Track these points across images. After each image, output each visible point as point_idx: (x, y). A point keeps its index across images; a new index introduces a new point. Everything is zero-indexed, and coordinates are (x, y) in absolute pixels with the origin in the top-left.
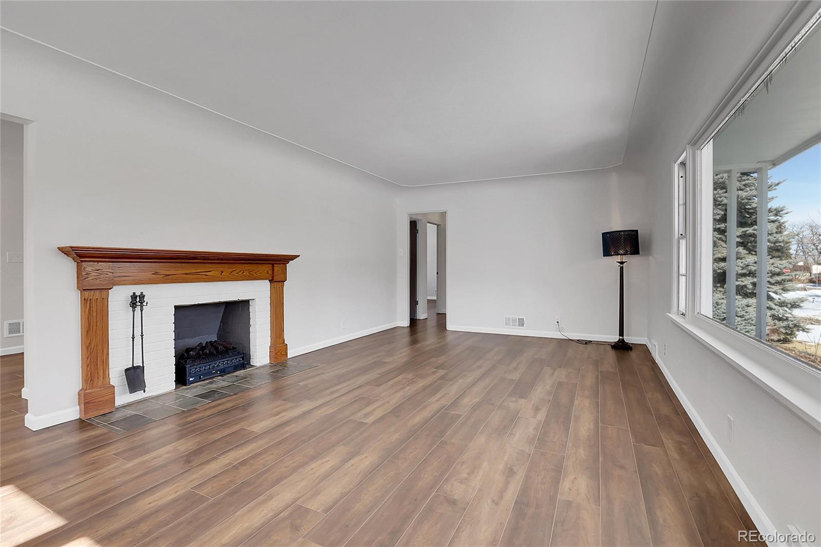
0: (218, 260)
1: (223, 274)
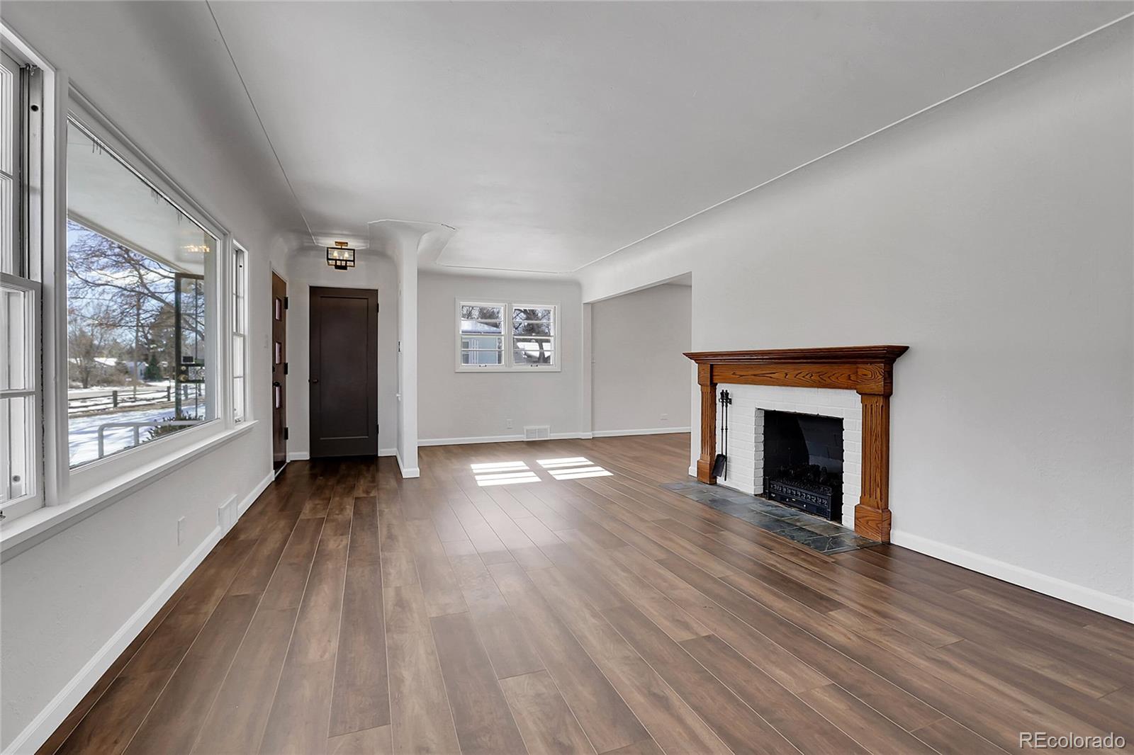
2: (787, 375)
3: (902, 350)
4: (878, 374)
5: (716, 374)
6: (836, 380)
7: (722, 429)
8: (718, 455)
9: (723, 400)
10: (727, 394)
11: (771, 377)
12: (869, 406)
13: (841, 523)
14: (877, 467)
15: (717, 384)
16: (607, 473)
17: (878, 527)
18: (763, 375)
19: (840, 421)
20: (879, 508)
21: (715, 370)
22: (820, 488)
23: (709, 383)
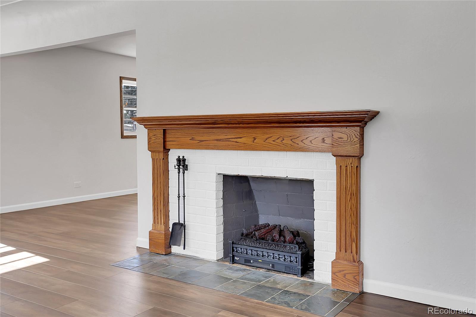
0: (243, 124)
1: (283, 142)
2: (255, 139)
3: (373, 115)
4: (354, 137)
5: (170, 139)
6: (310, 144)
7: (179, 197)
8: (174, 224)
9: (179, 166)
10: (184, 160)
11: (236, 142)
12: (344, 168)
13: (313, 278)
14: (352, 223)
15: (169, 150)
16: (40, 260)
17: (356, 279)
18: (227, 140)
19: (311, 182)
20: (354, 261)
21: (168, 136)
22: (285, 247)
23: (162, 149)
